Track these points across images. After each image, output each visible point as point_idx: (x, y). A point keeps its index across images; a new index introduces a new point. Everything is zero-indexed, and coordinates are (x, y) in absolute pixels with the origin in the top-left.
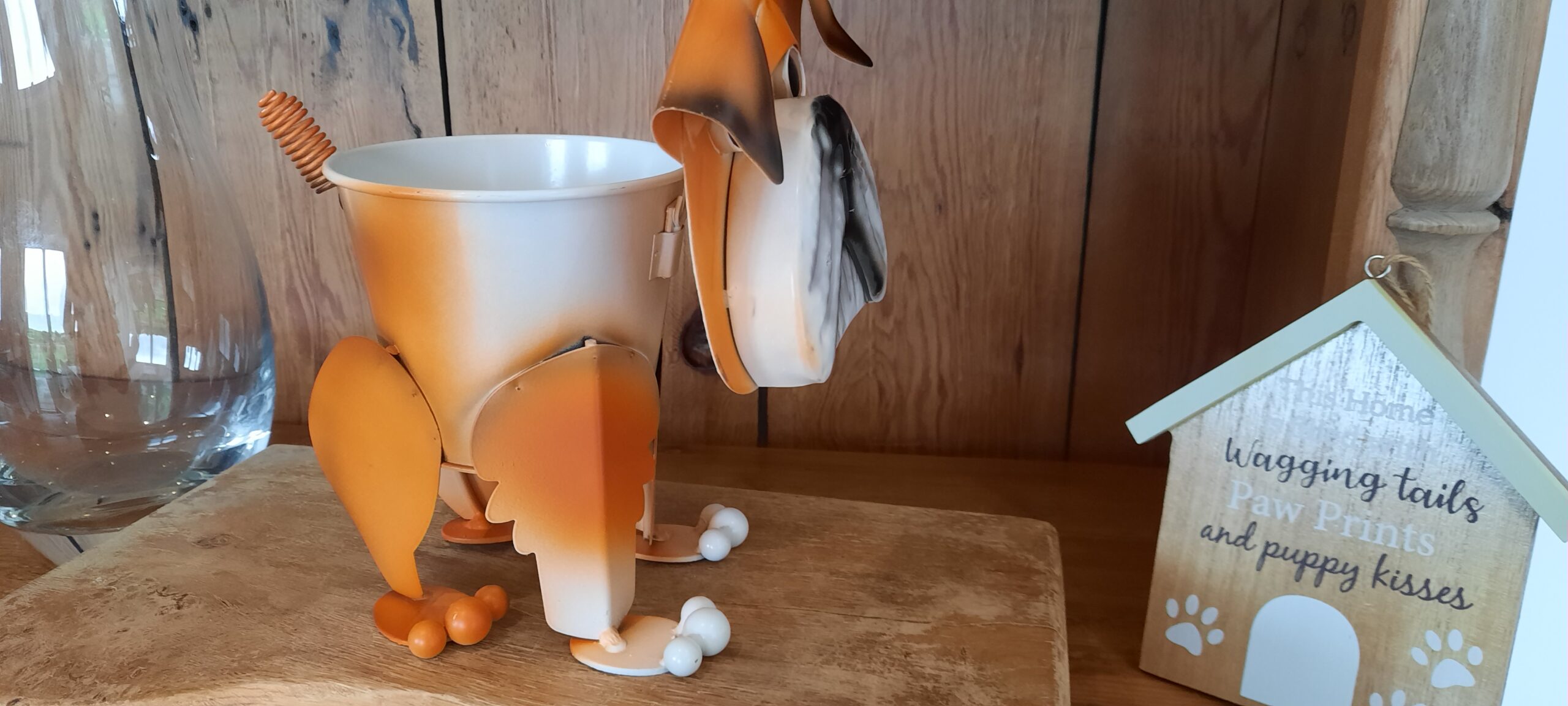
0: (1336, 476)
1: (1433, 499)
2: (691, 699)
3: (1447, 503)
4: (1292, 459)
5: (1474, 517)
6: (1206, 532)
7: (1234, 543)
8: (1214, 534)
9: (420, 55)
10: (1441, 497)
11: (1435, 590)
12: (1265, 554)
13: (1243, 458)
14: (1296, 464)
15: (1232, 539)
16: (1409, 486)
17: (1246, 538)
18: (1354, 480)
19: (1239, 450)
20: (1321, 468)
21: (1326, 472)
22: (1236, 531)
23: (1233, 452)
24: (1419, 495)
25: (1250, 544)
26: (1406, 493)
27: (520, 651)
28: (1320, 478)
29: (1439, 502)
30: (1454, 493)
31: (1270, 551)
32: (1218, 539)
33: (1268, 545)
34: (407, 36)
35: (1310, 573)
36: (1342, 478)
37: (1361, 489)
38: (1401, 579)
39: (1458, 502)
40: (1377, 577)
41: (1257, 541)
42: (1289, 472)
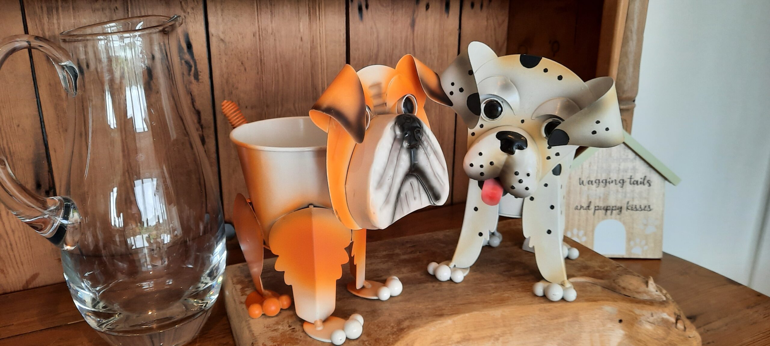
0: (612, 182)
1: (639, 182)
3: (643, 183)
4: (599, 180)
5: (650, 185)
6: (576, 208)
7: (586, 209)
8: (579, 207)
9: (200, 77)
10: (641, 182)
11: (643, 207)
12: (595, 210)
13: (585, 183)
14: (601, 181)
15: (585, 208)
16: (632, 180)
17: (589, 207)
18: (617, 182)
19: (583, 181)
20: (608, 181)
21: (609, 182)
22: (585, 205)
23: (581, 182)
24: (635, 182)
25: (590, 208)
26: (632, 182)
28: (608, 184)
29: (641, 183)
30: (644, 180)
31: (597, 208)
32: (580, 209)
33: (595, 207)
34: (193, 69)
35: (609, 212)
36: (614, 182)
37: (620, 184)
38: (634, 207)
39: (645, 182)
40: (627, 209)
41: (592, 207)
42: (599, 184)
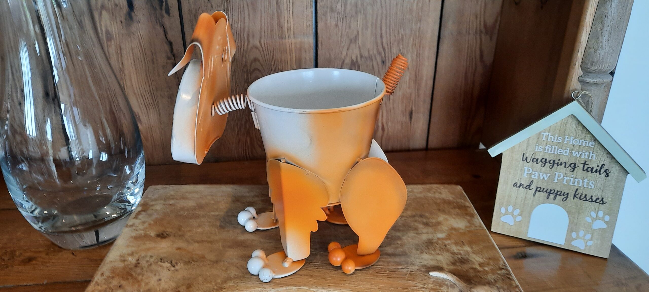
0: (561, 164)
1: (594, 170)
2: (386, 275)
3: (598, 171)
4: (546, 159)
5: (607, 175)
6: (515, 185)
7: (525, 188)
8: (518, 185)
9: (171, 12)
10: (597, 169)
11: (594, 198)
12: (536, 191)
13: (528, 161)
14: (547, 161)
15: (524, 186)
16: (586, 167)
17: (530, 186)
18: (567, 166)
19: (527, 158)
20: (556, 162)
21: (558, 163)
22: (526, 184)
23: (525, 158)
24: (589, 169)
25: (531, 188)
26: (585, 169)
27: (315, 265)
28: (555, 165)
29: (596, 171)
30: (601, 168)
31: (538, 190)
32: (519, 187)
33: (537, 188)
34: (164, 4)
35: (552, 196)
36: (563, 165)
37: (570, 168)
38: (583, 196)
39: (602, 171)
40: (575, 196)
41: (533, 186)
42: (545, 164)
